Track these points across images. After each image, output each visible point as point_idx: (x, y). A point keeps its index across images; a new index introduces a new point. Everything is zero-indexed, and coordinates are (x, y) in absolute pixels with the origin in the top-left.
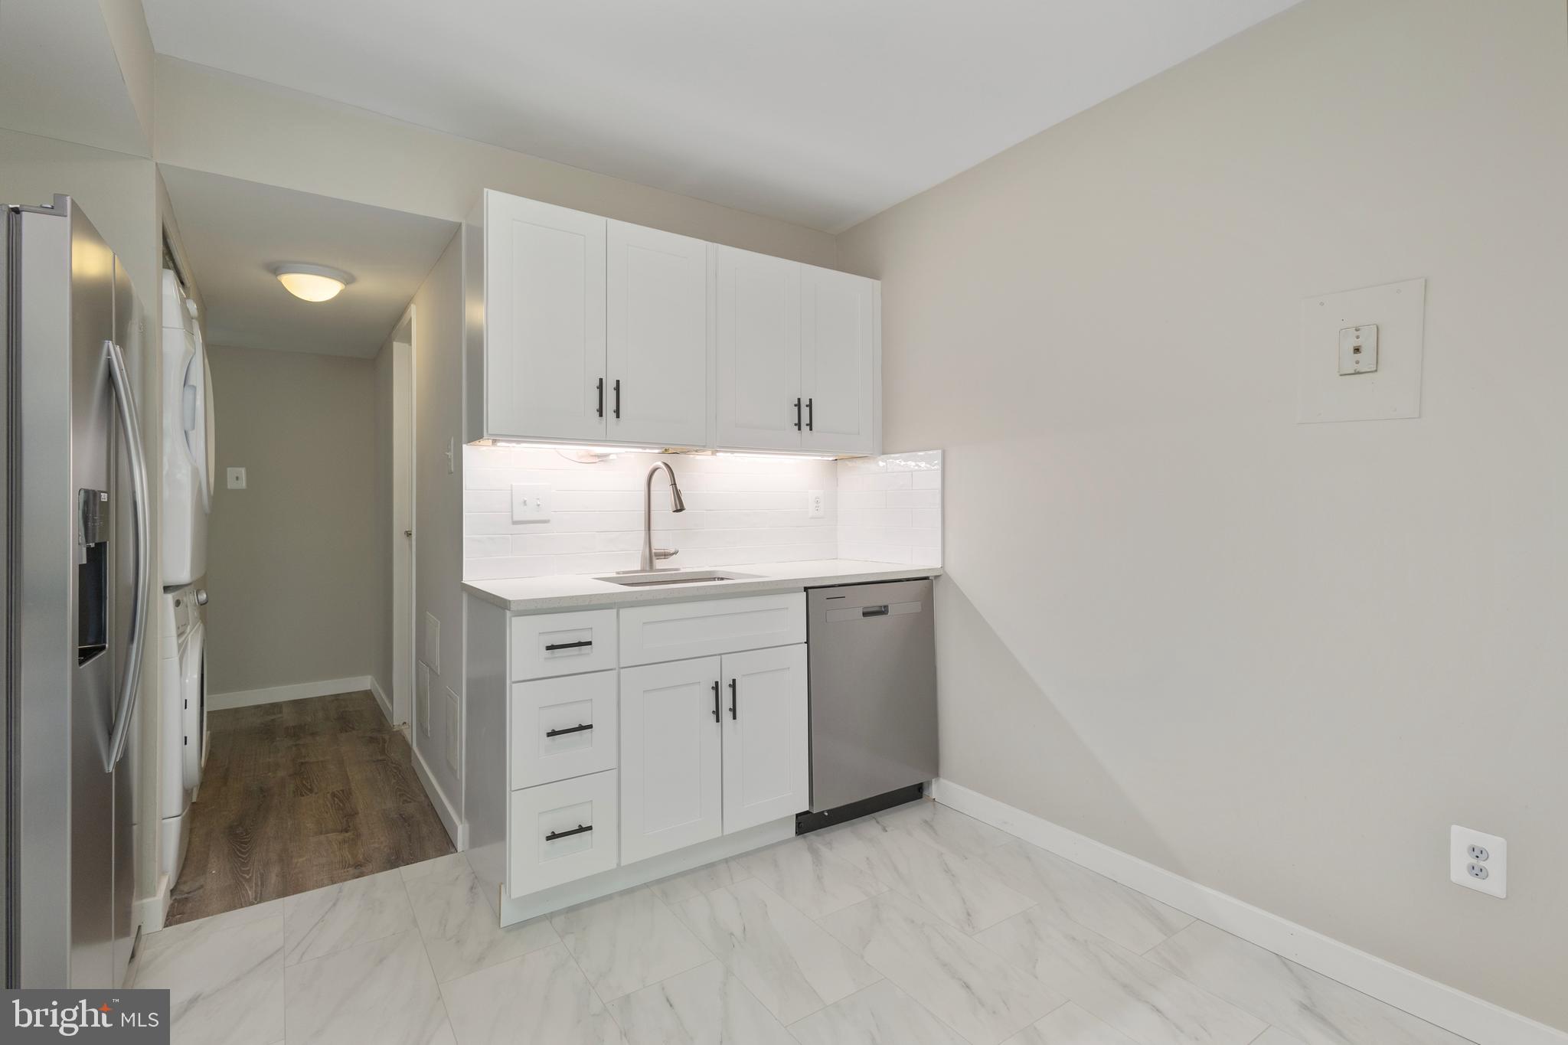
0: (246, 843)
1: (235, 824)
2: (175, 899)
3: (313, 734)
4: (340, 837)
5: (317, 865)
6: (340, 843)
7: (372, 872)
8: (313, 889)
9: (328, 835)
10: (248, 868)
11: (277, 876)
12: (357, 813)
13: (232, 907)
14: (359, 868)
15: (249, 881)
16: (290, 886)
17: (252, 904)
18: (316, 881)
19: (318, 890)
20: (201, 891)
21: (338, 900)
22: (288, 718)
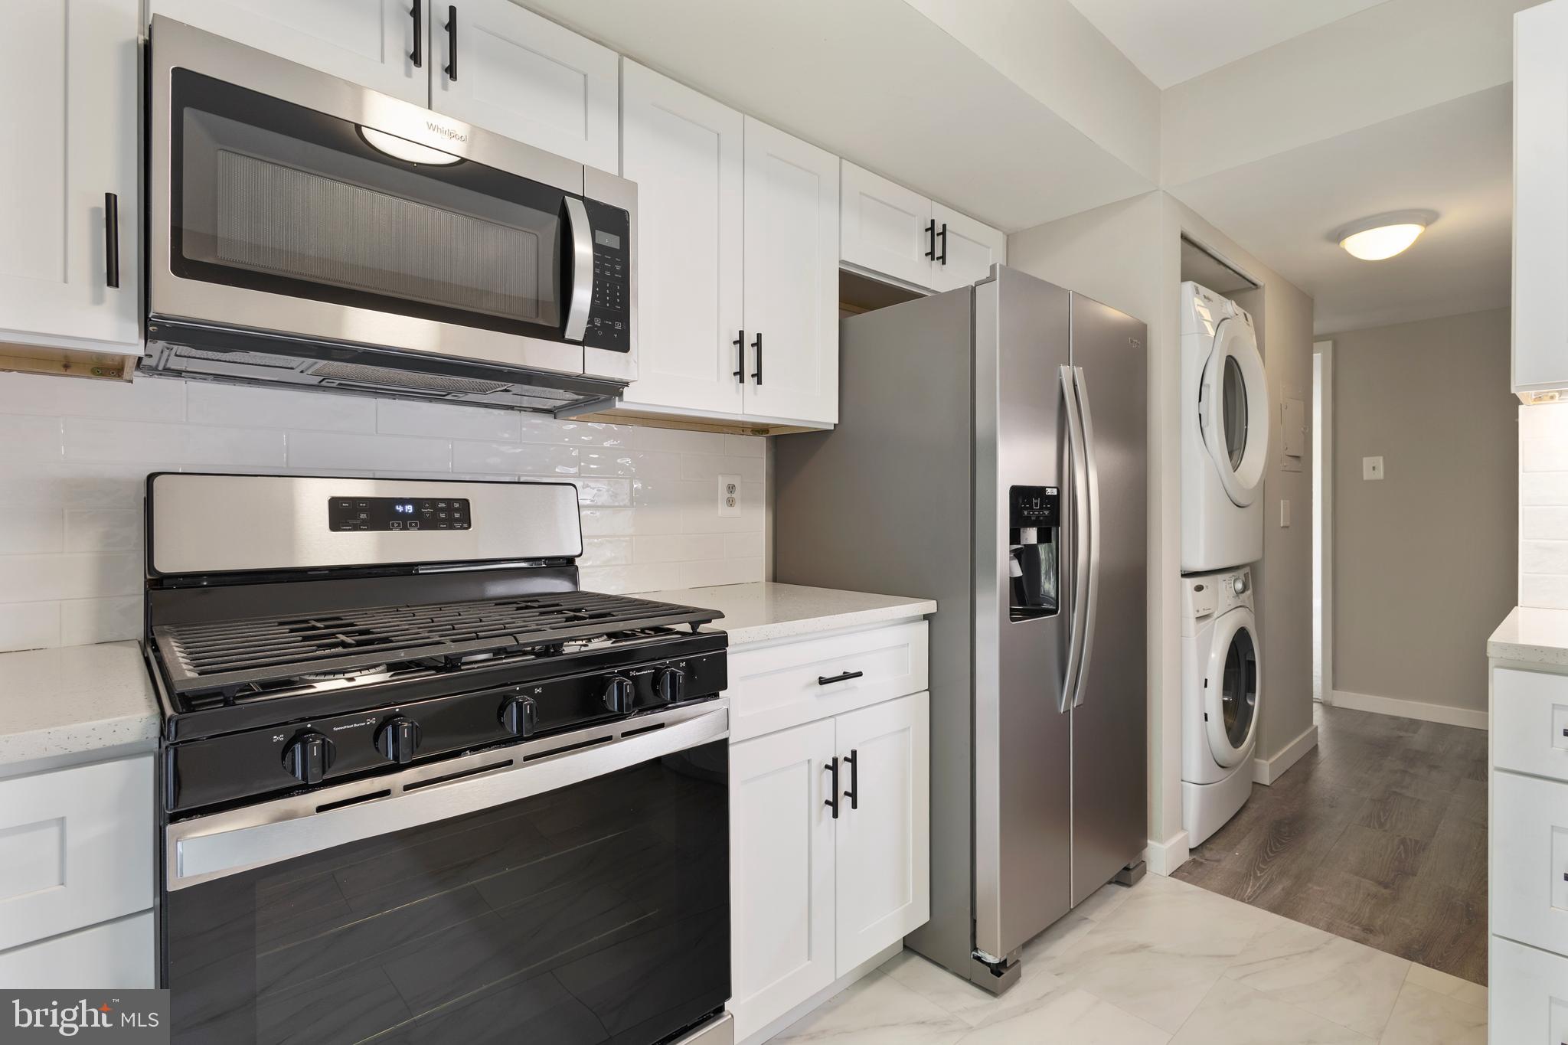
0: (1281, 844)
1: (1286, 821)
2: (1194, 859)
3: (1432, 767)
4: (1374, 889)
5: (1326, 903)
6: (1369, 895)
7: (1378, 947)
8: (1305, 923)
9: (1363, 880)
10: (1263, 867)
11: (1283, 889)
12: (1414, 874)
13: (1227, 892)
14: (1366, 933)
15: (1257, 878)
16: (1286, 907)
17: (1243, 900)
18: (1314, 917)
19: (1308, 926)
20: (1216, 864)
21: (1318, 949)
22: (1418, 741)
